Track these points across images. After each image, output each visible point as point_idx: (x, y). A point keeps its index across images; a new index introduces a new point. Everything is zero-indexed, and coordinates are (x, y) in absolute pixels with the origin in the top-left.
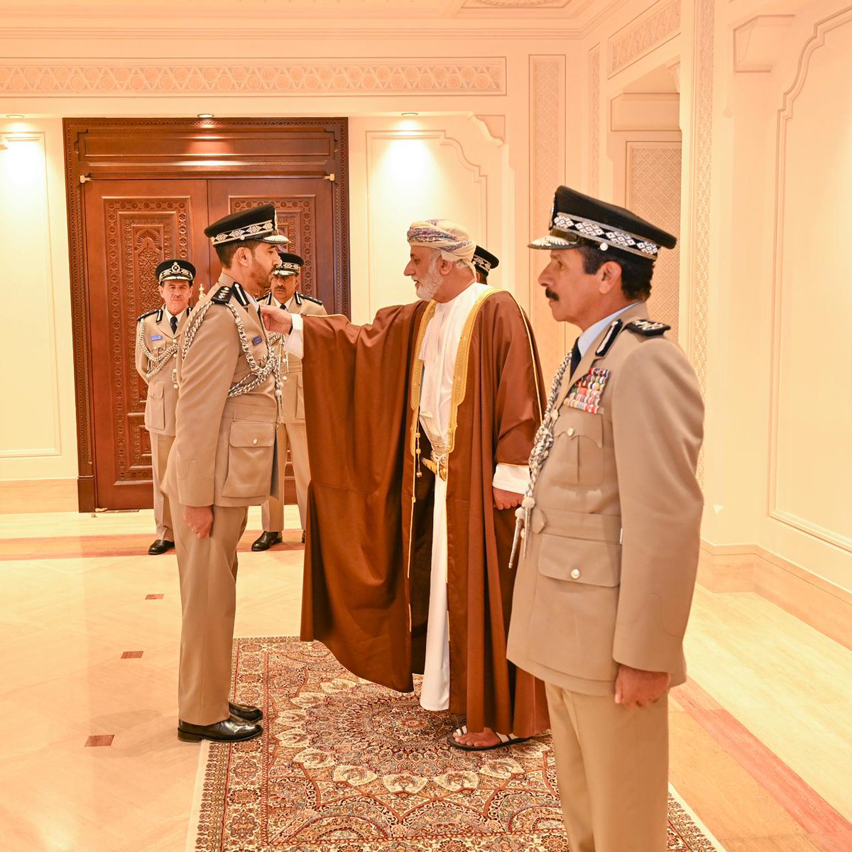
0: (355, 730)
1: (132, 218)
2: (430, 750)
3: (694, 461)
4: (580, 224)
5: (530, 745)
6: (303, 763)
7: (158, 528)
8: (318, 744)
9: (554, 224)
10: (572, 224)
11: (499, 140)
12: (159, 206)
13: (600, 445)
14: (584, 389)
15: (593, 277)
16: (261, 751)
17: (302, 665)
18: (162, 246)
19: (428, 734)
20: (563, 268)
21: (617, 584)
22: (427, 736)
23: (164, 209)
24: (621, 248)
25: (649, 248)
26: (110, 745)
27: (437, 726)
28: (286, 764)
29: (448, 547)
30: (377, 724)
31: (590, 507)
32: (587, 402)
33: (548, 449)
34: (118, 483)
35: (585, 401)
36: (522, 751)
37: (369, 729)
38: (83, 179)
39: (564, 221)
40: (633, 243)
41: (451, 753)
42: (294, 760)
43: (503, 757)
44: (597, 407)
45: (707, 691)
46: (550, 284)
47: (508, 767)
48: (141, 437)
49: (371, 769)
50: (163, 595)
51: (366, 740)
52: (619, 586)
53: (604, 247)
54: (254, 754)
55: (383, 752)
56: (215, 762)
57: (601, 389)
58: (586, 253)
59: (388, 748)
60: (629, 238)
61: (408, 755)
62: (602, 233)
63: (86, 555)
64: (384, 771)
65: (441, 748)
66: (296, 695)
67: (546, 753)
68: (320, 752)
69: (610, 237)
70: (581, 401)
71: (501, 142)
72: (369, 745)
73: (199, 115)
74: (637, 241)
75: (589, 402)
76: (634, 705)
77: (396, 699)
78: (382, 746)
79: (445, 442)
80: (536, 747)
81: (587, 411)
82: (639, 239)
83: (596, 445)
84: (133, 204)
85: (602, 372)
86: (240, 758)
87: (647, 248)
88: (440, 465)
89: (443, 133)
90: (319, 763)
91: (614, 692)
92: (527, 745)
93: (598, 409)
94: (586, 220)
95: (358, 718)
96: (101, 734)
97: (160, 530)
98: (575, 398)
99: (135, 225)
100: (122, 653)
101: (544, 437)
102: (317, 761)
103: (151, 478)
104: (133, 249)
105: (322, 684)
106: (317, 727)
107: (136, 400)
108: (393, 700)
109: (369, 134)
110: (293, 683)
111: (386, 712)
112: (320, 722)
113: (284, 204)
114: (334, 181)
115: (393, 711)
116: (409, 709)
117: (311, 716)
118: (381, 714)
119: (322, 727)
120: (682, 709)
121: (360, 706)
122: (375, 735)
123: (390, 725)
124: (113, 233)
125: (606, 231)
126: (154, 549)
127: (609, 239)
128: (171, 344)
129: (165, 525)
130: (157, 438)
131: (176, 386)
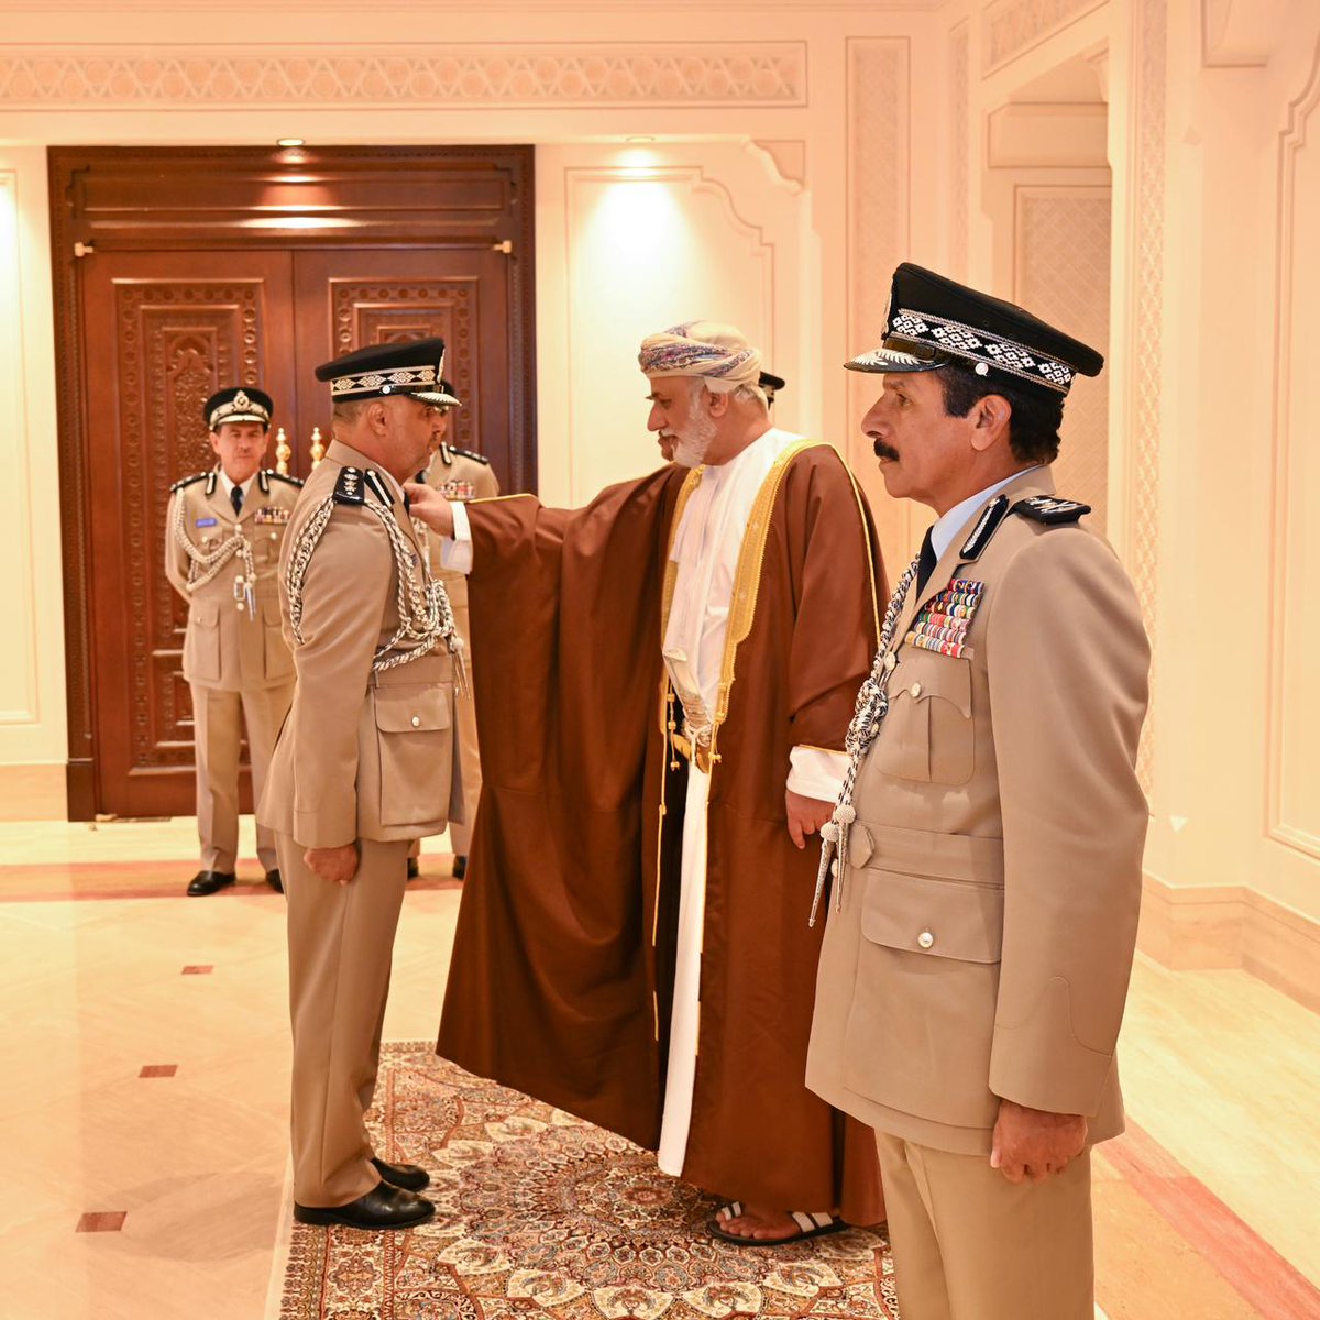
0: (545, 1207)
1: (164, 315)
2: (676, 1244)
3: (1133, 744)
4: (940, 329)
5: (852, 1237)
6: (454, 1265)
7: (204, 851)
8: (481, 1232)
9: (892, 328)
10: (925, 329)
11: (794, 183)
12: (209, 295)
13: (967, 714)
14: (940, 616)
15: (962, 421)
16: (382, 1243)
17: (453, 1092)
18: (215, 364)
19: (673, 1216)
20: (907, 404)
21: (997, 958)
22: (671, 1220)
23: (219, 301)
24: (1011, 372)
25: (1057, 373)
26: (119, 1229)
27: (688, 1201)
28: (425, 1266)
30: (584, 1197)
31: (951, 823)
32: (945, 639)
33: (879, 720)
34: (135, 772)
35: (941, 637)
36: (838, 1247)
37: (569, 1206)
38: (80, 250)
39: (912, 323)
40: (1032, 364)
41: (713, 1249)
42: (439, 1259)
43: (804, 1257)
44: (962, 646)
46: (883, 432)
47: (814, 1276)
48: (175, 693)
49: (573, 1277)
50: (212, 967)
51: (564, 1225)
52: (999, 961)
53: (981, 370)
54: (368, 1248)
55: (594, 1246)
56: (302, 1262)
57: (969, 616)
58: (950, 378)
59: (603, 1240)
60: (1025, 354)
61: (638, 1253)
62: (979, 344)
63: (79, 895)
64: (595, 1281)
65: (696, 1241)
66: (443, 1144)
67: (879, 1252)
68: (485, 1246)
69: (991, 353)
70: (934, 636)
71: (798, 187)
72: (570, 1235)
73: (278, 141)
74: (1038, 361)
75: (948, 638)
77: (617, 1153)
78: (593, 1237)
80: (862, 1242)
81: (944, 653)
82: (1041, 357)
83: (961, 712)
84: (165, 292)
85: (970, 586)
86: (345, 1254)
87: (1054, 372)
89: (699, 171)
90: (482, 1265)
91: (990, 1148)
92: (848, 1237)
93: (963, 650)
94: (951, 322)
95: (550, 1186)
96: (103, 1210)
97: (208, 853)
98: (923, 632)
99: (168, 329)
100: (139, 1068)
102: (479, 1262)
103: (192, 762)
104: (164, 368)
105: (487, 1126)
106: (479, 1201)
107: (167, 628)
108: (611, 1155)
109: (570, 173)
110: (436, 1123)
111: (599, 1177)
112: (485, 1192)
113: (423, 294)
114: (510, 254)
115: (612, 1174)
116: (640, 1170)
117: (469, 1182)
118: (590, 1179)
119: (488, 1201)
120: (1118, 1176)
121: (554, 1165)
122: (581, 1216)
123: (606, 1200)
124: (131, 342)
125: (985, 341)
126: (196, 886)
127: (991, 357)
128: (232, 533)
129: (217, 845)
130: (206, 696)
131: (240, 607)
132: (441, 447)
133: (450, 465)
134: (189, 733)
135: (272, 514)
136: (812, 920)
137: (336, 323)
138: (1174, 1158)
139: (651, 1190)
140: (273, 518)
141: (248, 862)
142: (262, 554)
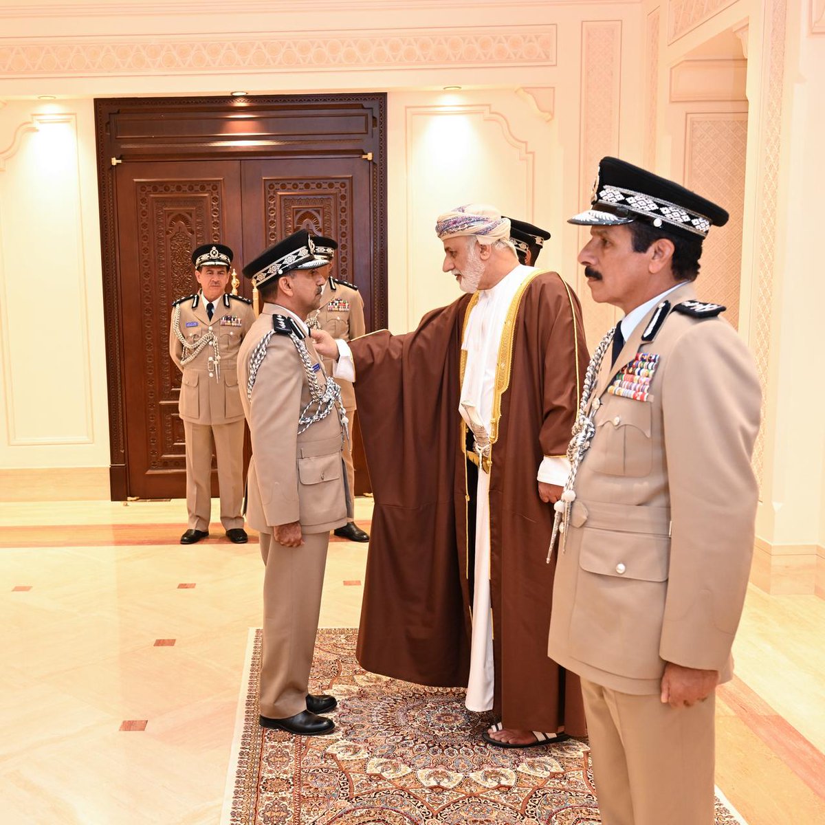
0: (389, 723)
1: (165, 201)
2: (466, 746)
4: (632, 198)
5: (571, 744)
6: (336, 755)
7: (191, 517)
8: (352, 737)
9: (599, 197)
10: (622, 198)
11: (547, 114)
12: (191, 188)
13: (648, 434)
14: (631, 376)
15: (643, 255)
16: (294, 741)
17: (335, 657)
18: (194, 230)
19: (464, 730)
21: (665, 579)
22: (463, 732)
23: (197, 192)
24: (676, 224)
25: (703, 225)
26: (144, 730)
27: (473, 722)
28: (319, 755)
29: (491, 542)
30: (412, 719)
31: (637, 500)
32: (635, 389)
33: (590, 439)
34: (149, 472)
35: (633, 389)
36: (562, 750)
37: (403, 723)
38: (114, 161)
39: (612, 194)
40: (688, 219)
41: (488, 749)
42: (327, 751)
43: (542, 755)
44: (647, 394)
45: (760, 695)
47: (547, 766)
48: (173, 426)
49: (405, 763)
50: (195, 584)
51: (400, 734)
52: (667, 581)
53: (658, 223)
54: (286, 744)
55: (417, 746)
56: (248, 750)
57: (651, 376)
58: (636, 229)
59: (423, 743)
60: (684, 213)
61: (443, 751)
62: (656, 207)
63: (119, 543)
64: (418, 765)
65: (477, 745)
66: (329, 687)
67: (587, 754)
68: (354, 744)
69: (664, 212)
70: (627, 388)
71: (550, 117)
72: (403, 739)
73: (232, 93)
74: (692, 217)
75: (637, 389)
76: (681, 705)
77: (431, 694)
78: (417, 741)
79: (488, 433)
80: (576, 747)
81: (635, 398)
82: (693, 215)
83: (644, 434)
84: (165, 186)
85: (651, 357)
86: (273, 747)
87: (701, 224)
88: (483, 457)
89: (488, 107)
90: (352, 755)
91: (660, 690)
92: (567, 744)
93: (648, 396)
94: (639, 194)
95: (392, 711)
96: (134, 719)
97: (193, 519)
98: (620, 386)
99: (167, 209)
100: (154, 641)
101: (585, 427)
102: (350, 753)
103: (184, 467)
104: (165, 233)
105: (355, 677)
106: (350, 719)
107: (167, 387)
108: (428, 695)
109: (408, 110)
110: (326, 675)
111: (420, 707)
112: (354, 714)
113: (319, 186)
114: (372, 160)
115: (428, 706)
116: (445, 704)
117: (345, 709)
118: (416, 708)
119: (356, 719)
120: (732, 713)
121: (394, 700)
122: (410, 729)
123: (425, 720)
124: (145, 217)
125: (660, 206)
126: (185, 538)
127: (664, 215)
128: (207, 331)
129: (198, 514)
130: (191, 427)
131: (211, 375)
132: (330, 279)
133: (335, 289)
134: (182, 450)
135: (230, 320)
136: (548, 559)
137: (267, 205)
138: (767, 704)
139: (451, 715)
140: (231, 322)
141: (216, 525)
142: (225, 344)
